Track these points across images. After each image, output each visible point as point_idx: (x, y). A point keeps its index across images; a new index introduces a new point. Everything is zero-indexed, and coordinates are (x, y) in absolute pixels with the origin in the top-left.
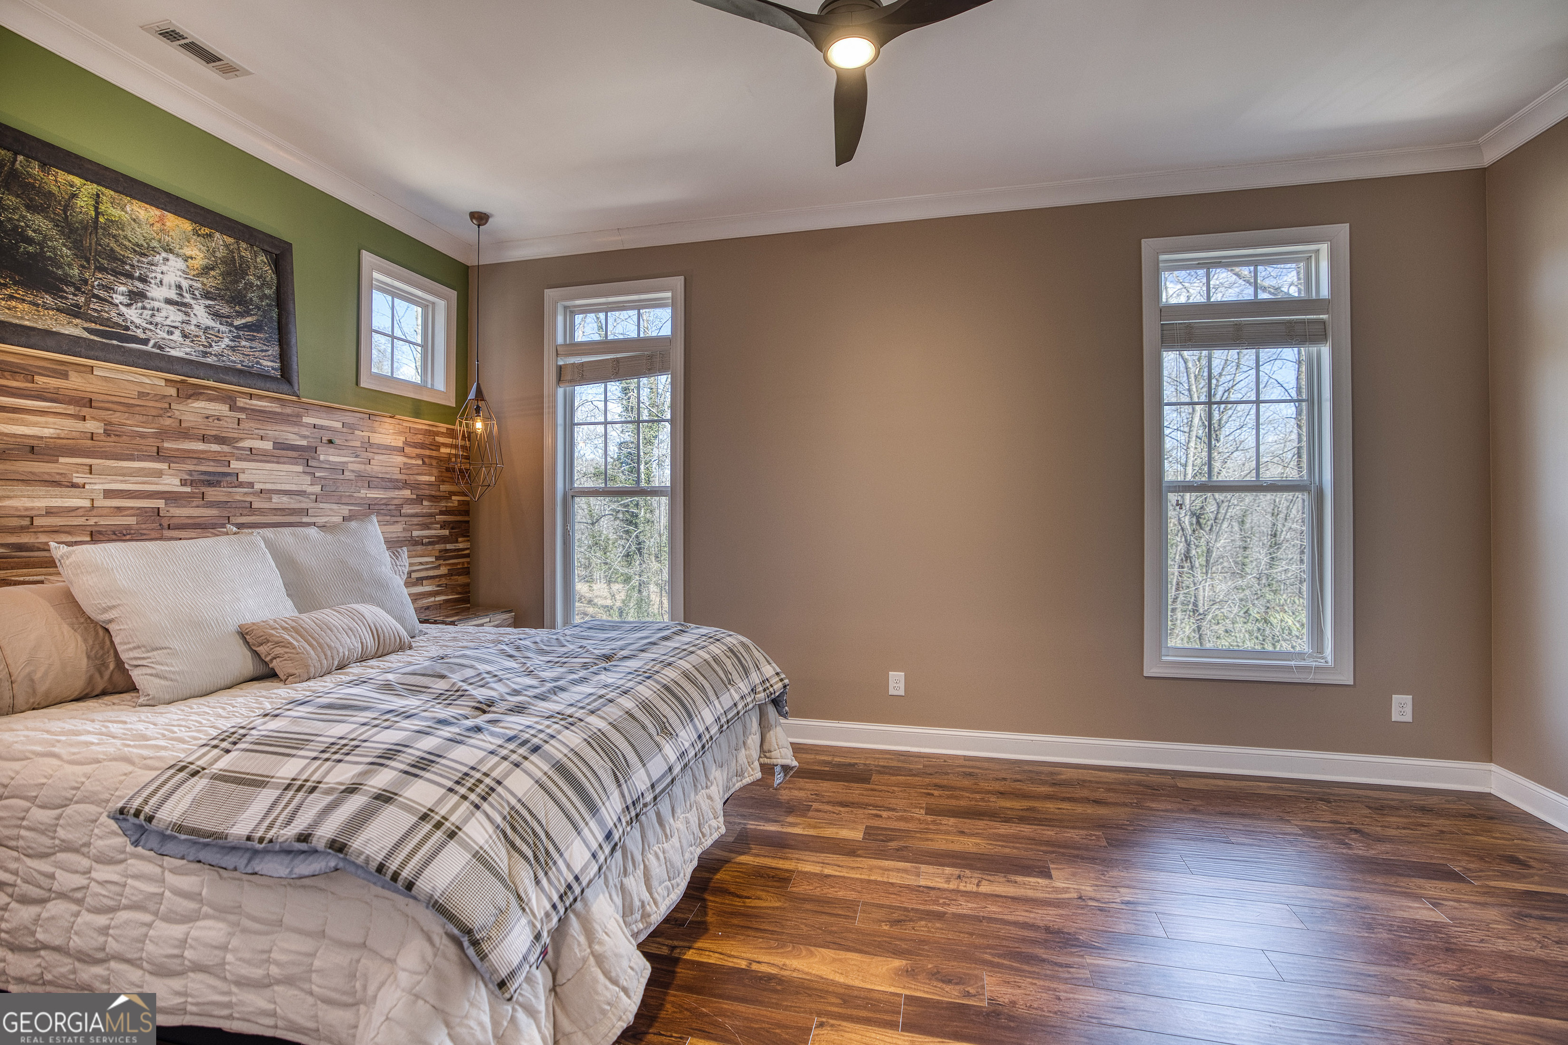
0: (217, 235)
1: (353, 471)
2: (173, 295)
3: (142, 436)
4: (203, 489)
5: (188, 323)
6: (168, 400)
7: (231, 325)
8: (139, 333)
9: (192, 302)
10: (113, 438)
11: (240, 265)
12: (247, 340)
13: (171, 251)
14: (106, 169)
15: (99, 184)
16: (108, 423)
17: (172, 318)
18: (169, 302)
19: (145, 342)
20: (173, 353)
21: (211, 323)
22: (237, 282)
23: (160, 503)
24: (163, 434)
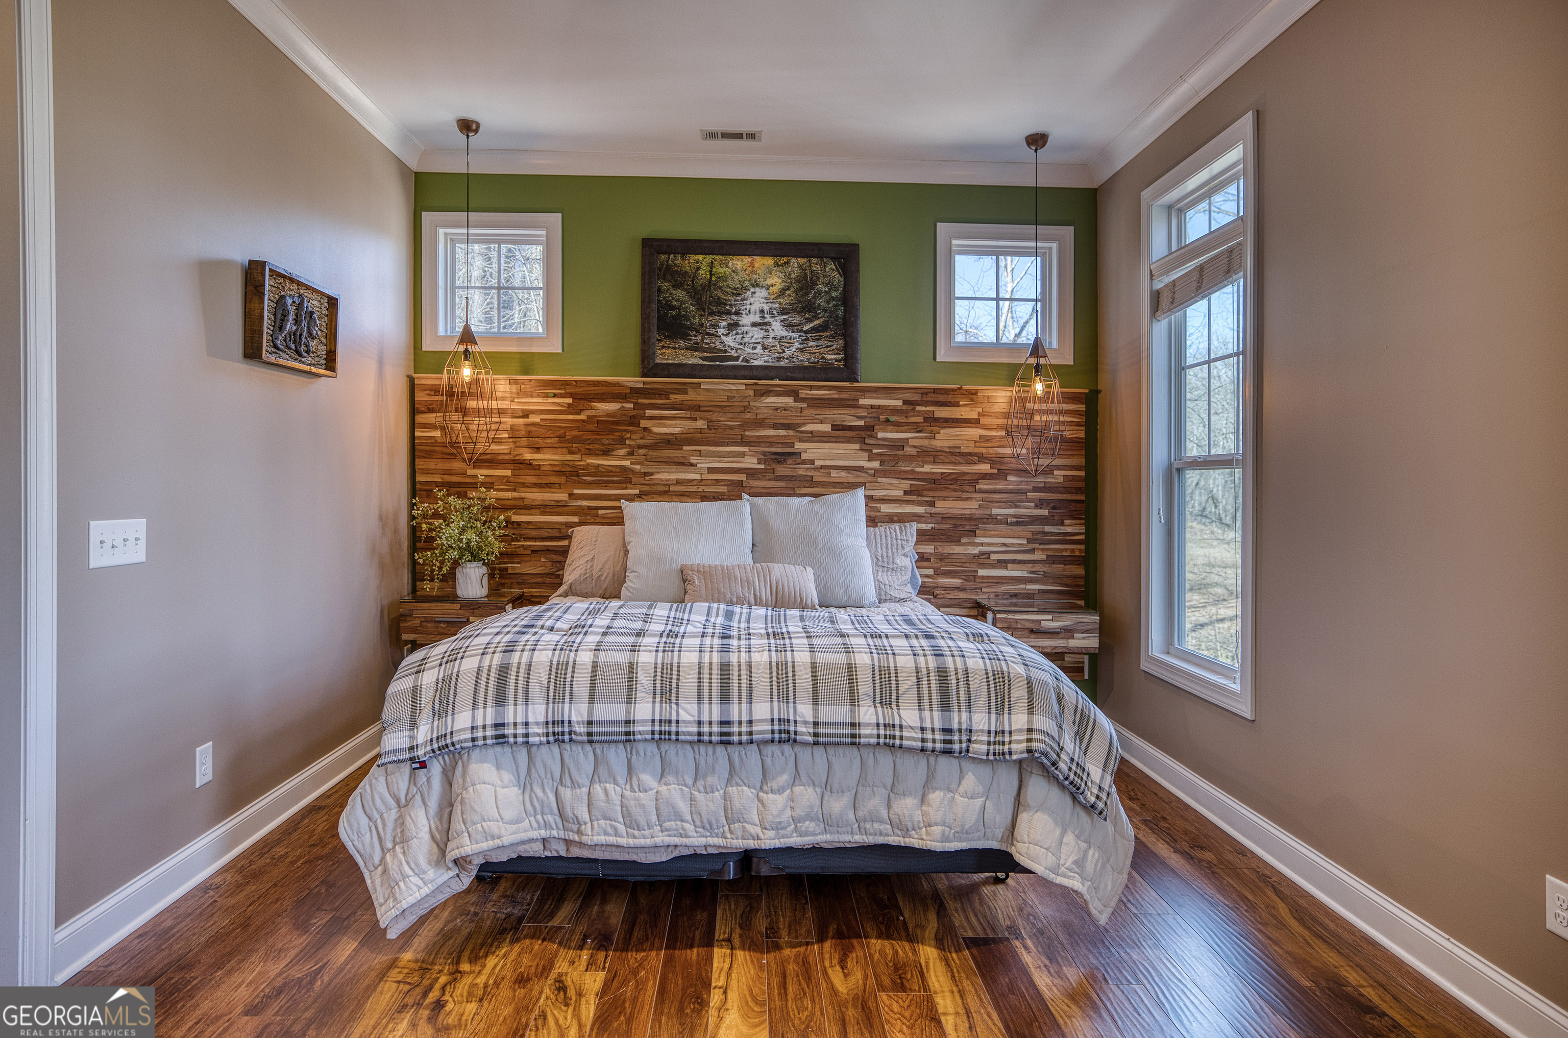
0: (793, 260)
1: (914, 447)
2: (757, 318)
3: (731, 428)
4: (774, 466)
5: (767, 337)
6: (747, 400)
7: (801, 331)
8: (734, 353)
9: (771, 320)
10: (713, 431)
11: (811, 279)
12: (814, 340)
13: (758, 285)
14: (717, 241)
15: (713, 254)
16: (710, 421)
17: (756, 336)
18: (754, 325)
19: (737, 359)
20: (756, 363)
21: (785, 333)
22: (807, 294)
23: (743, 477)
24: (745, 425)
